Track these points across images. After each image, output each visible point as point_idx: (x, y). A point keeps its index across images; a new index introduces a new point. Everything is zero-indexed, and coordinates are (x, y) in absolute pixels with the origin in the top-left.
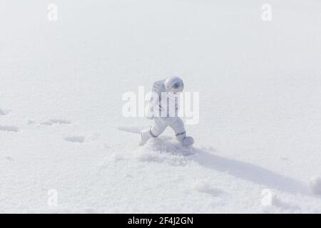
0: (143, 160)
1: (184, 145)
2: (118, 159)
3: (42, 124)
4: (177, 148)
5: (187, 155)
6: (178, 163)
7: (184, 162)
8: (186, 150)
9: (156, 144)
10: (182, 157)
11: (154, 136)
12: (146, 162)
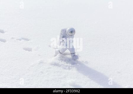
0: (52, 64)
1: (73, 59)
2: (41, 62)
3: (17, 39)
4: (70, 60)
5: (73, 64)
6: (67, 68)
7: (71, 68)
8: (74, 61)
9: (61, 57)
10: (70, 65)
11: (61, 53)
12: (53, 66)
